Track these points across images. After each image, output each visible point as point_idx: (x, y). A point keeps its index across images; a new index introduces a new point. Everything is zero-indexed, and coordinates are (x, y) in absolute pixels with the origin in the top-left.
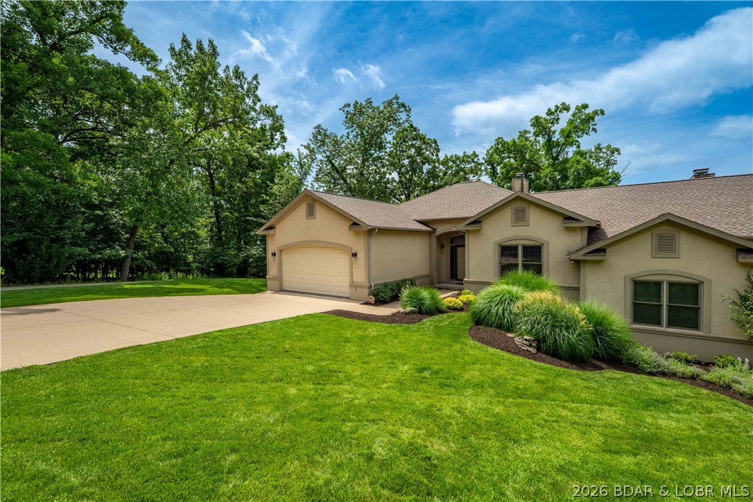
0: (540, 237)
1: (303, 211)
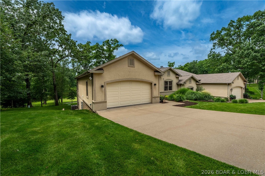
0: (172, 79)
1: (126, 62)
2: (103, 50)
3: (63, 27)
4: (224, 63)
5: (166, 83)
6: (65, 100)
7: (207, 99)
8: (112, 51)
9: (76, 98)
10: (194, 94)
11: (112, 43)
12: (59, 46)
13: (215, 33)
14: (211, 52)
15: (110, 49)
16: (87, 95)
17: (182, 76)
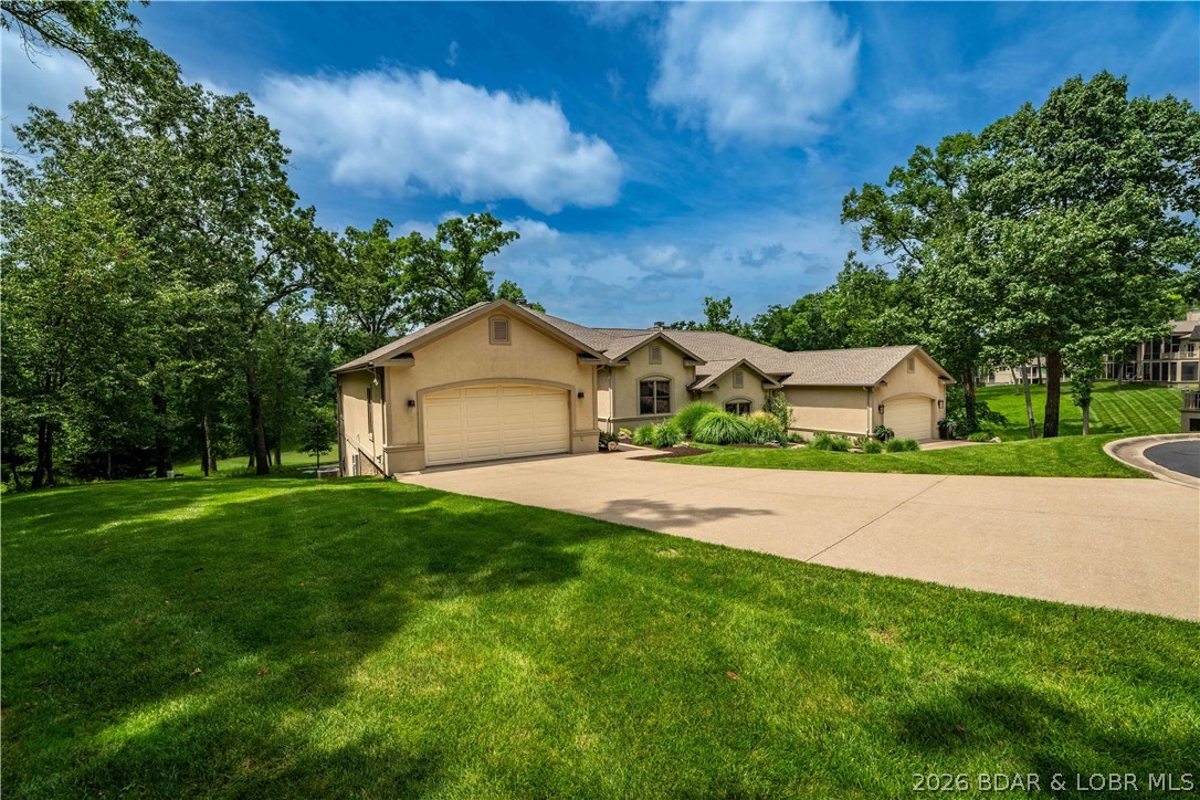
0: (669, 375)
1: (483, 330)
2: (440, 257)
3: (284, 179)
4: (891, 306)
5: (645, 387)
6: (291, 459)
7: (761, 439)
8: (478, 260)
9: (335, 447)
10: (719, 425)
11: (474, 229)
12: (270, 249)
13: (860, 193)
14: (849, 266)
15: (467, 252)
16: (371, 430)
17: (704, 363)
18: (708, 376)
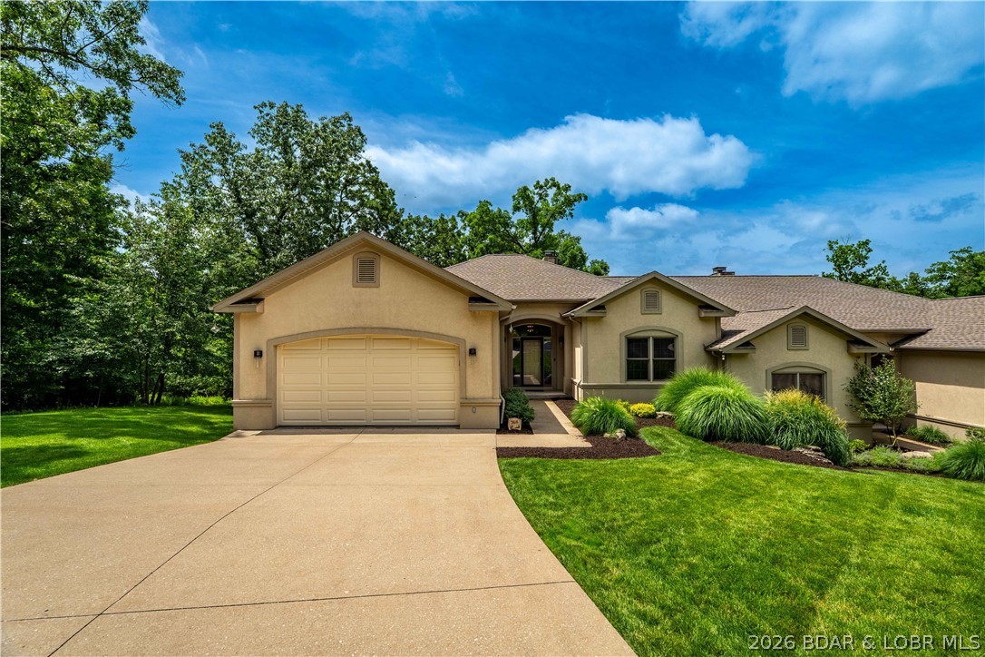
0: (674, 328)
1: (344, 270)
17: (734, 313)
18: (740, 332)
